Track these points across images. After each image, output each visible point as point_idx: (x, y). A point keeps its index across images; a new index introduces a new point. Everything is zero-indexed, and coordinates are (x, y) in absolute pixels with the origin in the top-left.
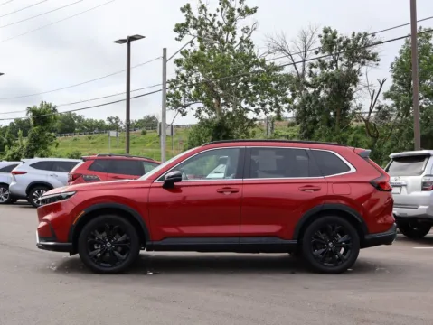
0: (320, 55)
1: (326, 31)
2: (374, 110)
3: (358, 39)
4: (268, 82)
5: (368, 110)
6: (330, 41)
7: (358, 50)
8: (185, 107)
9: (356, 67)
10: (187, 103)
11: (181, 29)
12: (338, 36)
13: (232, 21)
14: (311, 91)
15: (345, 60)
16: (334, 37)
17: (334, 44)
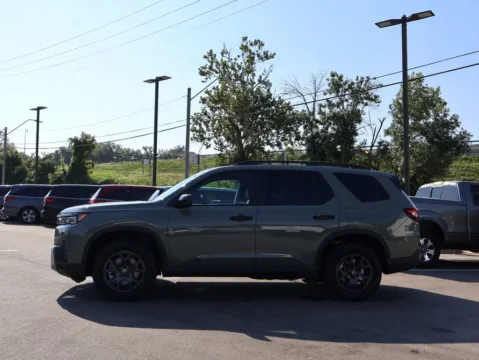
0: (328, 96)
1: (333, 75)
2: (376, 144)
3: (362, 82)
4: (282, 119)
5: (370, 145)
6: (337, 84)
7: (362, 92)
8: (209, 139)
9: (360, 107)
10: (211, 136)
11: (205, 71)
12: (344, 79)
13: (252, 64)
14: (321, 127)
15: (350, 101)
16: (341, 78)
17: (340, 86)
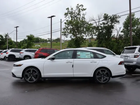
1: (105, 14)
2: (118, 36)
4: (89, 28)
5: (116, 36)
6: (106, 17)
7: (114, 19)
8: (67, 35)
9: (113, 24)
10: (68, 34)
11: (66, 14)
12: (108, 16)
13: (80, 12)
14: (101, 31)
15: (110, 22)
17: (107, 18)
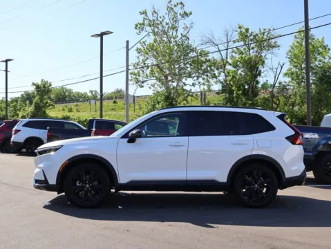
1: (240, 27)
2: (277, 85)
3: (264, 33)
7: (264, 42)
8: (143, 82)
9: (263, 53)
10: (144, 79)
11: (140, 27)
12: (250, 31)
13: (176, 21)
15: (256, 49)
16: (247, 30)
17: (247, 37)
